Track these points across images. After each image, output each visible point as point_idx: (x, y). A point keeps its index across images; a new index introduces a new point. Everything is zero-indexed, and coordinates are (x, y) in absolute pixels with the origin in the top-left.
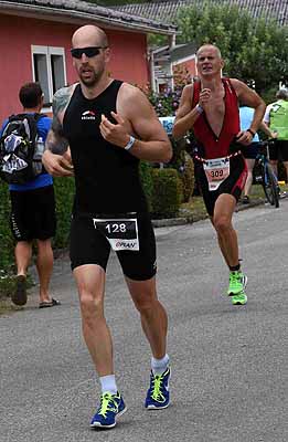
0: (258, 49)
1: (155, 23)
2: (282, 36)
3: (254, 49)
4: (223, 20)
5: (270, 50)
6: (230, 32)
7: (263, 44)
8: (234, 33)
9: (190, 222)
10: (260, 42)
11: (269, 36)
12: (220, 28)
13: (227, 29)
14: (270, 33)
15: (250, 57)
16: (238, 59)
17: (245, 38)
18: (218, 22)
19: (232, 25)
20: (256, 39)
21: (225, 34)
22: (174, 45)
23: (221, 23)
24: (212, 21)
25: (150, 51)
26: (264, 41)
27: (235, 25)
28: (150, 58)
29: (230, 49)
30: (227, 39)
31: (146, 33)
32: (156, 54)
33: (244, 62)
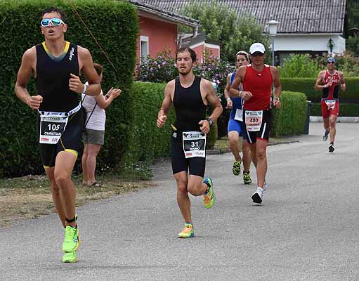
0: (241, 41)
1: (186, 18)
2: (259, 32)
3: (238, 40)
6: (221, 27)
7: (245, 37)
8: (224, 27)
9: (222, 153)
10: (243, 35)
11: (250, 32)
12: (214, 23)
13: (219, 23)
14: (251, 29)
15: (235, 45)
16: (226, 47)
17: (232, 32)
18: (213, 18)
19: (223, 21)
20: (241, 33)
21: (217, 27)
22: (196, 33)
23: (215, 19)
24: (208, 18)
25: (180, 37)
26: (246, 35)
27: (225, 21)
28: (179, 42)
29: (221, 39)
30: (219, 32)
31: (178, 24)
32: (183, 40)
33: (231, 50)
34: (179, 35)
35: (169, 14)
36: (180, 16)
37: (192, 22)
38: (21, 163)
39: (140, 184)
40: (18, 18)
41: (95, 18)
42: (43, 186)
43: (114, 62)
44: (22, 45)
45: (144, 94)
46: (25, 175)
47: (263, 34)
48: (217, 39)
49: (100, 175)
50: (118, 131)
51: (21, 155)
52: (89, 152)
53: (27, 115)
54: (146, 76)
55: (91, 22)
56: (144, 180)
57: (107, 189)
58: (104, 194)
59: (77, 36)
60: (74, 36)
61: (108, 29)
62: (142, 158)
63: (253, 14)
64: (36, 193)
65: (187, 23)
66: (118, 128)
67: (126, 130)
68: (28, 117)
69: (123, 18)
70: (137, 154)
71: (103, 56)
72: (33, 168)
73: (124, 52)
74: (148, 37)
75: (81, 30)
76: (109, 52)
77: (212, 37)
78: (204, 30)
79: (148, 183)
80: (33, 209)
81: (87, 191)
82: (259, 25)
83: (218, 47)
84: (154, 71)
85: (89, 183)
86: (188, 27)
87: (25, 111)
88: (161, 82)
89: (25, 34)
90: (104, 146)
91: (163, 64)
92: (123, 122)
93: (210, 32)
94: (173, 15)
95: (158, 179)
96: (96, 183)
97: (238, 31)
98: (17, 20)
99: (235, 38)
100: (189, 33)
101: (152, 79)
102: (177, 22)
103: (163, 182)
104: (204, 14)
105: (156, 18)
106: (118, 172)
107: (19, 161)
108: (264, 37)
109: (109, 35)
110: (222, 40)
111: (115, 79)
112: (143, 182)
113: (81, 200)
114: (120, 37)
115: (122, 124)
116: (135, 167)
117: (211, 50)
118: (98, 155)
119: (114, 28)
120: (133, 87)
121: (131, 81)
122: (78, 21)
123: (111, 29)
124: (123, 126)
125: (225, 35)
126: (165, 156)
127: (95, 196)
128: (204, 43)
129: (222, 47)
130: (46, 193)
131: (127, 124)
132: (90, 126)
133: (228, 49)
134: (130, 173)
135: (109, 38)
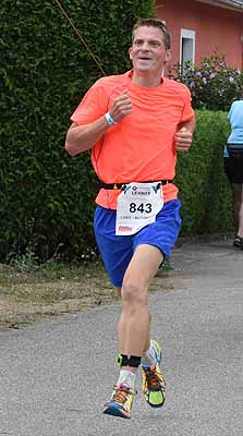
59: (49, 27)
61: (101, 17)
71: (92, 61)
75: (55, 16)
76: (102, 55)
84: (195, 88)
109: (104, 26)
113: (28, 316)
114: (123, 31)
119: (111, 15)
123: (107, 17)
126: (200, 233)
127: (57, 307)
135: (104, 32)
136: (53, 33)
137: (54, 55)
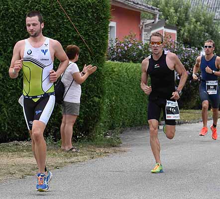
0: (195, 27)
1: (149, 6)
2: (211, 19)
3: (192, 26)
4: (174, 6)
5: (203, 27)
7: (199, 23)
8: (180, 14)
10: (196, 22)
11: (203, 19)
12: (172, 10)
13: (176, 11)
14: (204, 16)
15: (189, 31)
16: (182, 32)
17: (187, 19)
18: (170, 7)
19: (179, 9)
20: (195, 20)
21: (174, 14)
22: (157, 20)
23: (173, 8)
24: (167, 6)
25: (143, 23)
26: (199, 22)
27: (181, 9)
28: (142, 28)
29: (177, 25)
30: (176, 19)
31: (141, 12)
32: (146, 25)
33: (186, 34)
34: (142, 21)
35: (134, 3)
36: (144, 4)
37: (154, 10)
38: (8, 130)
39: (111, 150)
40: (7, 5)
41: (73, 6)
42: (28, 150)
43: (89, 44)
44: (10, 29)
45: (114, 71)
46: (12, 141)
47: (214, 21)
48: (175, 25)
49: (76, 142)
50: (92, 104)
51: (8, 123)
52: (67, 122)
53: (13, 89)
54: (114, 56)
55: (69, 9)
56: (113, 146)
57: (82, 154)
58: (80, 158)
59: (58, 21)
60: (54, 21)
61: (84, 16)
62: (112, 128)
63: (205, 3)
64: (21, 157)
65: (150, 10)
66: (91, 101)
67: (99, 103)
68: (15, 91)
69: (97, 6)
70: (107, 124)
71: (80, 38)
72: (18, 135)
73: (98, 35)
74: (115, 23)
75: (60, 16)
76: (84, 35)
77: (170, 23)
78: (163, 17)
79: (117, 149)
80: (21, 171)
81: (66, 155)
82: (210, 13)
83: (175, 32)
84: (121, 52)
85: (67, 148)
86: (149, 14)
87: (12, 86)
88: (128, 62)
89: (13, 19)
90: (79, 117)
91: (130, 45)
92: (96, 96)
93: (168, 19)
94: (138, 4)
95: (125, 146)
96: (73, 149)
97: (193, 18)
98: (6, 6)
99: (190, 24)
100: (150, 19)
101: (120, 59)
102: (141, 10)
103: (129, 148)
104: (163, 3)
105: (123, 7)
106: (91, 139)
107: (6, 129)
108: (215, 23)
109: (85, 20)
110: (179, 25)
111: (90, 59)
112: (113, 148)
113: (61, 163)
114: (95, 23)
115: (95, 98)
116: (105, 135)
117: (170, 34)
118: (74, 125)
119: (89, 15)
120: (105, 66)
121: (103, 61)
122: (58, 8)
123: (87, 16)
124: (97, 99)
125: (181, 21)
126: (131, 126)
127: (73, 159)
128: (163, 28)
129: (179, 32)
130: (29, 156)
131: (100, 98)
132: (67, 99)
133: (184, 34)
134: (102, 140)
135: (86, 23)
136: (60, 25)
137: (61, 35)
